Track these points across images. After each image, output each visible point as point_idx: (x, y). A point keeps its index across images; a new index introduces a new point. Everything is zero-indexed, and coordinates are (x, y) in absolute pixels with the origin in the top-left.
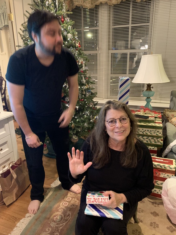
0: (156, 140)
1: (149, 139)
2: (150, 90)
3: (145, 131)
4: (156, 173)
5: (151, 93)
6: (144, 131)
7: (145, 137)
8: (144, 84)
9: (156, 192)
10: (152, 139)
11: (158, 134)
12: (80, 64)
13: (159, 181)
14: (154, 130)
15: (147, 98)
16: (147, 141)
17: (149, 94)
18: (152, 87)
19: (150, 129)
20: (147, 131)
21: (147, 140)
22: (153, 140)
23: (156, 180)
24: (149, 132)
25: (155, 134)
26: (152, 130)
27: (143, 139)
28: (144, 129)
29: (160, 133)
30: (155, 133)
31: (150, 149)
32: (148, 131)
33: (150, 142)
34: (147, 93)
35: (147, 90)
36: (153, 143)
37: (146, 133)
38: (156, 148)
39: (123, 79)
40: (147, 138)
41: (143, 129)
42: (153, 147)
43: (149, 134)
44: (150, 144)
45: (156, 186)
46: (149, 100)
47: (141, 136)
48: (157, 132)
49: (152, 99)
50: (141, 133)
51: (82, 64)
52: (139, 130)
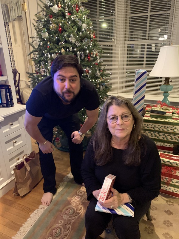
0: (173, 137)
1: (165, 136)
2: (168, 84)
3: (162, 128)
4: (172, 171)
5: (169, 87)
6: (160, 128)
7: (161, 134)
8: (162, 77)
9: (170, 191)
10: (168, 136)
11: (175, 130)
12: (94, 56)
13: (174, 179)
14: (172, 126)
15: (165, 92)
16: (163, 138)
17: (166, 88)
18: (170, 81)
19: (166, 126)
20: (163, 127)
21: (164, 136)
22: (170, 136)
23: (172, 178)
24: (166, 129)
25: (172, 131)
26: (169, 126)
27: (159, 135)
28: (161, 125)
29: (178, 130)
30: (172, 129)
31: (166, 146)
32: (165, 127)
33: (166, 139)
34: (165, 87)
35: (165, 83)
36: (170, 140)
37: (162, 130)
38: (172, 145)
39: (139, 72)
40: (163, 135)
41: (159, 125)
42: (170, 144)
43: (166, 130)
44: (167, 141)
45: (172, 184)
46: (166, 94)
47: (157, 133)
48: (174, 129)
49: (169, 93)
50: (157, 129)
51: (96, 56)
52: (155, 126)
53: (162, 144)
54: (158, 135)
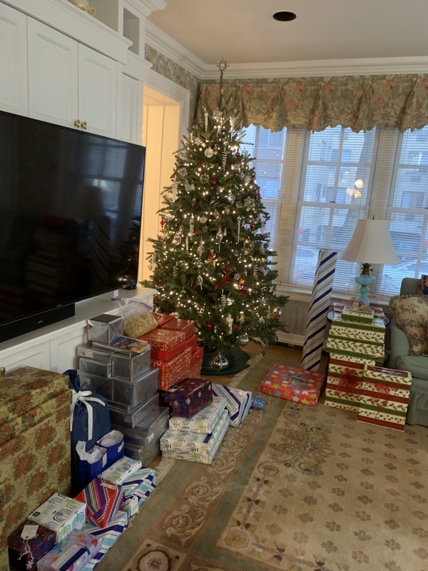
0: (375, 350)
1: (364, 348)
6: (357, 334)
7: (358, 344)
10: (368, 347)
14: (373, 333)
16: (360, 350)
19: (366, 332)
20: (361, 333)
24: (365, 336)
26: (369, 332)
27: (355, 346)
28: (358, 331)
29: (381, 339)
30: (373, 338)
33: (365, 352)
36: (370, 353)
37: (360, 338)
38: (373, 361)
40: (361, 346)
41: (355, 331)
42: (369, 361)
43: (364, 339)
44: (365, 355)
47: (352, 342)
48: (377, 337)
50: (352, 337)
52: (349, 331)
53: (359, 360)
54: (353, 346)
